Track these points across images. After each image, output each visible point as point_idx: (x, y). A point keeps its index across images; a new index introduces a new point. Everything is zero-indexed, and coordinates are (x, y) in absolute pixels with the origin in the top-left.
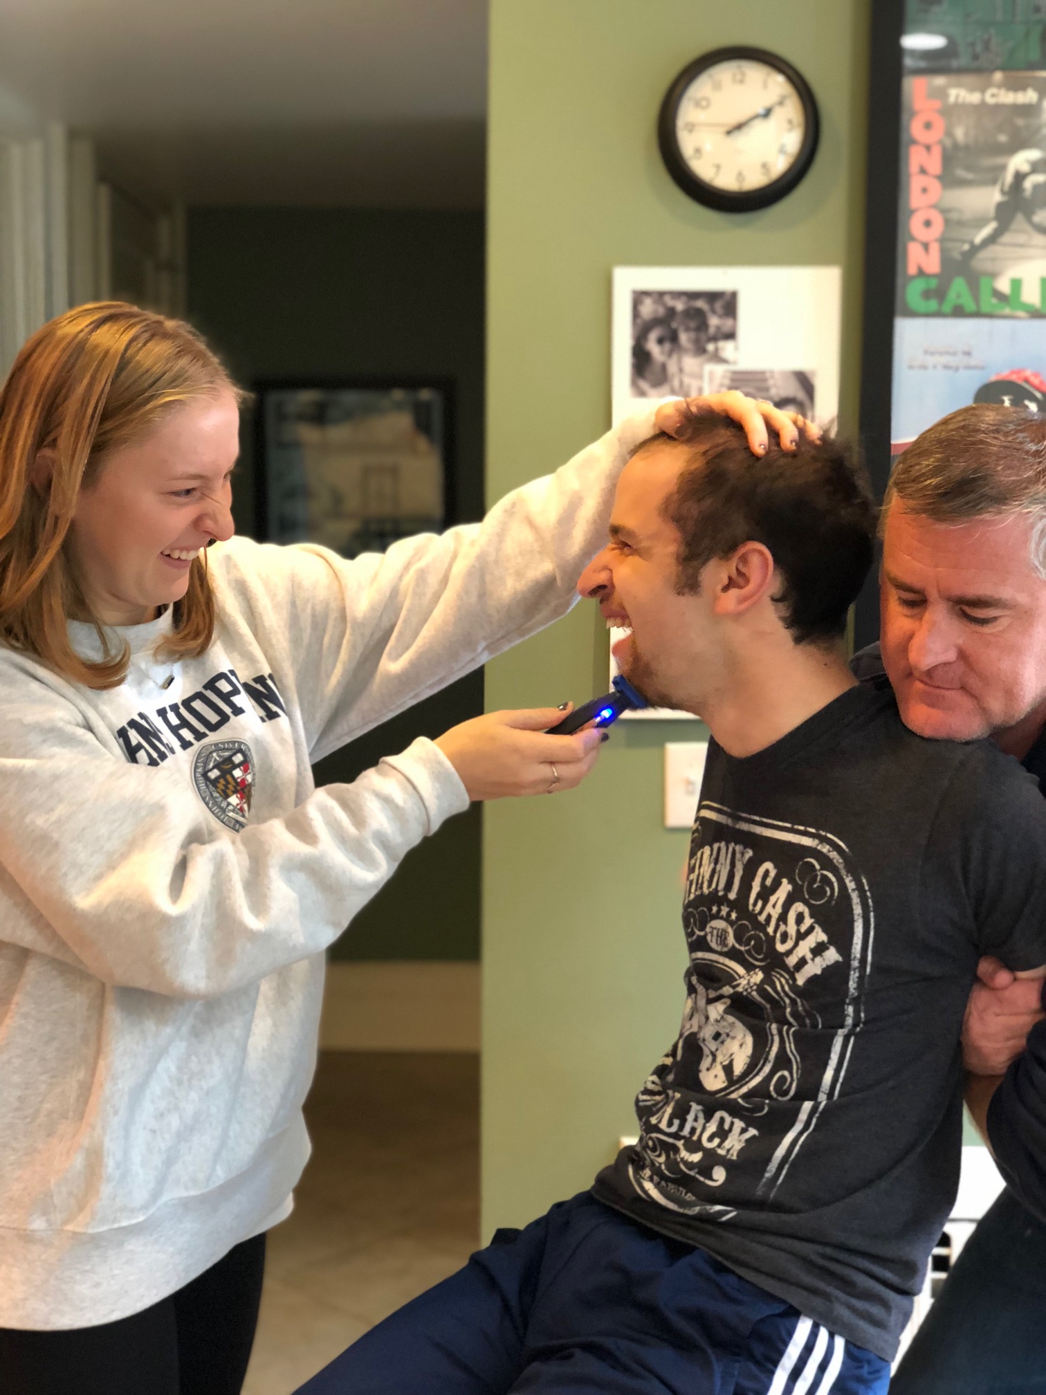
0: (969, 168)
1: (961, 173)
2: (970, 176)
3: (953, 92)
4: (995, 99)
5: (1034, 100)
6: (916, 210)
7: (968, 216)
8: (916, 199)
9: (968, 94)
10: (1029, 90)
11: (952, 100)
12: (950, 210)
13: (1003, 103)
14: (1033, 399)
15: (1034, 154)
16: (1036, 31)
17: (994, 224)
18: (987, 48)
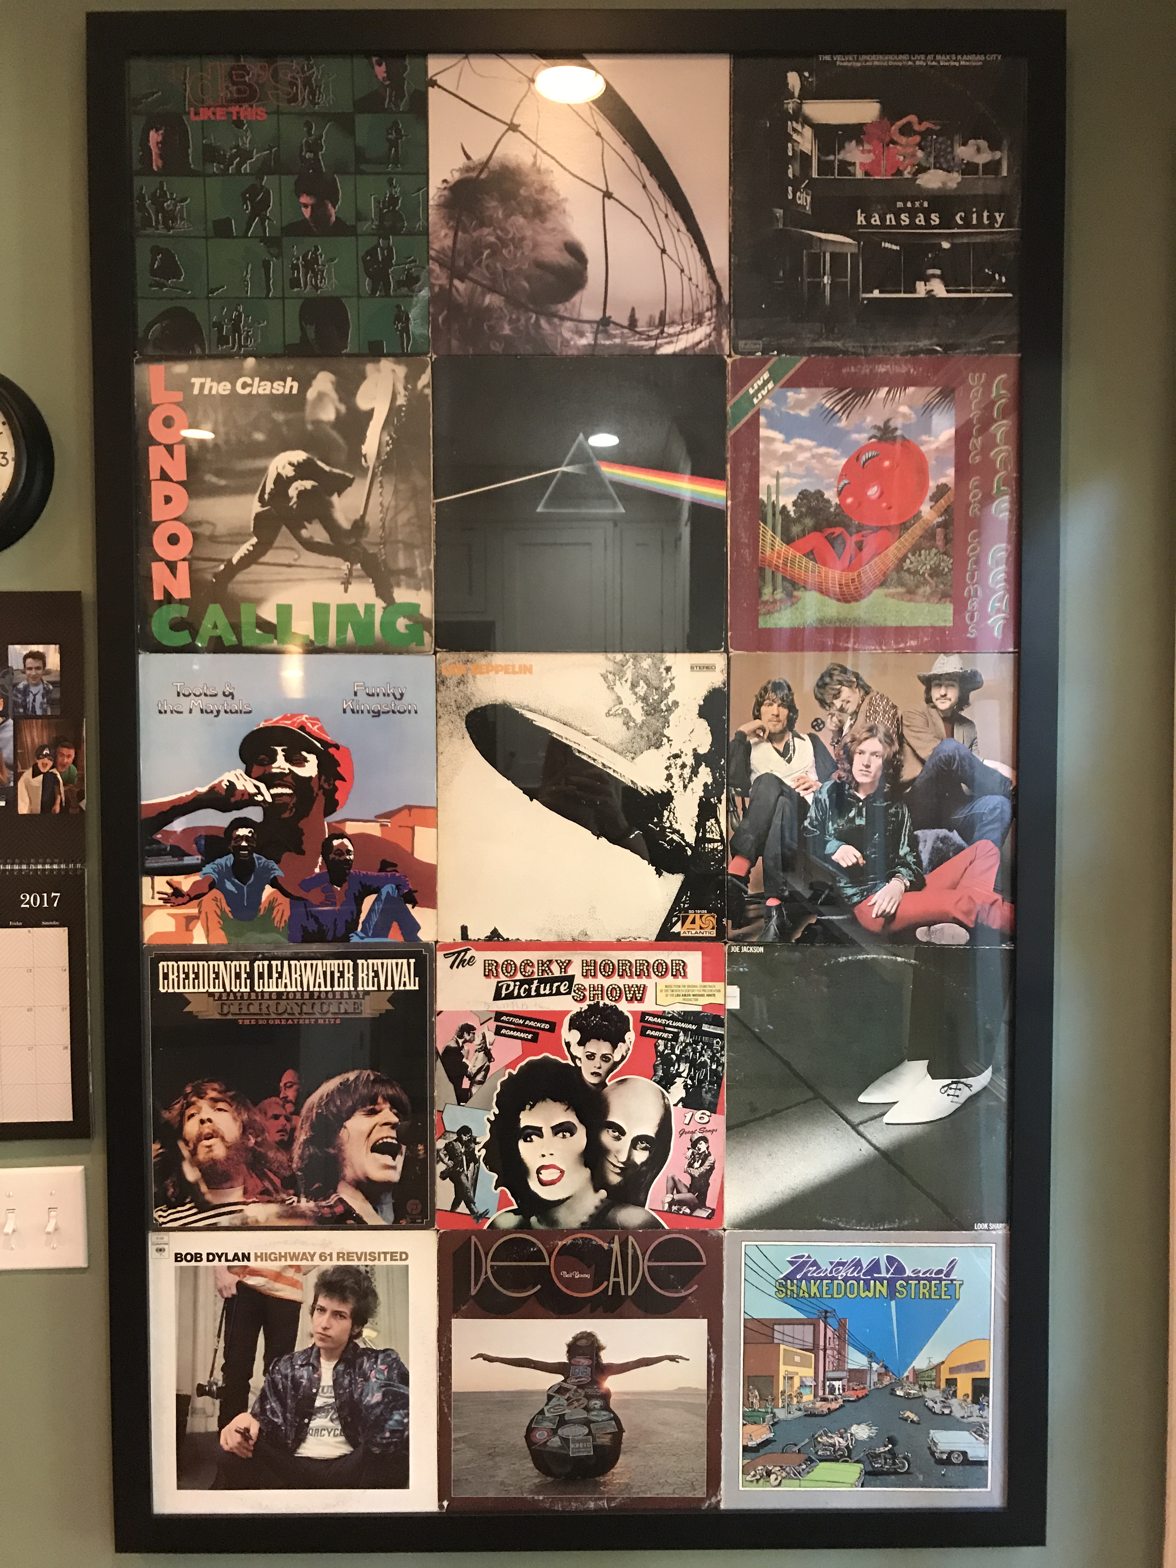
0: (219, 473)
1: (209, 477)
2: (223, 482)
3: (197, 381)
4: (247, 390)
5: (295, 391)
6: (158, 523)
7: (221, 529)
8: (158, 511)
9: (215, 384)
10: (289, 379)
11: (196, 391)
12: (200, 523)
13: (258, 395)
14: (312, 750)
15: (299, 456)
16: (293, 308)
17: (254, 540)
18: (236, 328)
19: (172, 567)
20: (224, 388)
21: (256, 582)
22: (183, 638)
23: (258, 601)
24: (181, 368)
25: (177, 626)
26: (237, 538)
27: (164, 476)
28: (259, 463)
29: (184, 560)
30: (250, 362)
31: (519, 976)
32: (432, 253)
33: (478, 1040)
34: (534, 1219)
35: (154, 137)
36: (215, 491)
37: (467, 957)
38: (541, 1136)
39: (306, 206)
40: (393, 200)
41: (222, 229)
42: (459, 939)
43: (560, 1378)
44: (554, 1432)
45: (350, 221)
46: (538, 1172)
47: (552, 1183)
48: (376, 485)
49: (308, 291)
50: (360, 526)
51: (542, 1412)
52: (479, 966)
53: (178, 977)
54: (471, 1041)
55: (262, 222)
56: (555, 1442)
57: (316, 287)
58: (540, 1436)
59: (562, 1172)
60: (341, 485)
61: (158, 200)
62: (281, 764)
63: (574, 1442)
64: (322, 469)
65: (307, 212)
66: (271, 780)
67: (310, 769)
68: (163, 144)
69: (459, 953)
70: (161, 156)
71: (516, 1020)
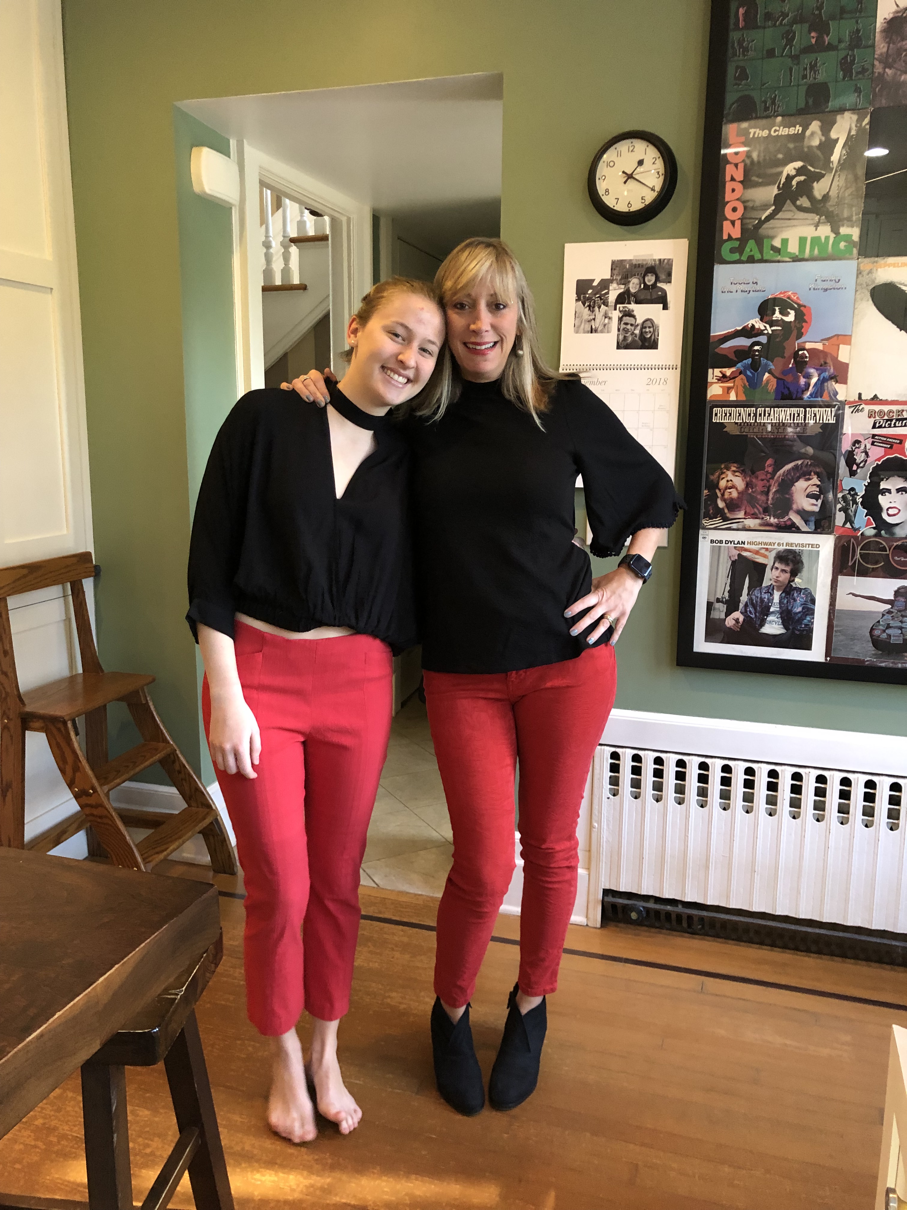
0: (760, 176)
1: (754, 178)
2: (760, 180)
3: (752, 131)
4: (777, 133)
5: (800, 132)
6: (728, 202)
7: (757, 204)
8: (728, 196)
9: (761, 131)
10: (798, 126)
11: (751, 136)
12: (748, 201)
13: (782, 135)
14: (792, 308)
15: (799, 164)
16: (803, 90)
17: (773, 208)
18: (773, 103)
19: (733, 223)
20: (765, 133)
21: (773, 228)
22: (736, 256)
23: (772, 238)
24: (745, 125)
25: (732, 251)
26: (765, 207)
27: (733, 179)
28: (779, 169)
29: (739, 219)
30: (779, 119)
31: (886, 417)
32: (876, 56)
33: (862, 447)
34: (883, 532)
35: (741, 11)
36: (756, 185)
37: (860, 408)
38: (890, 493)
39: (813, 37)
40: (858, 31)
41: (771, 53)
42: (857, 399)
43: (890, 606)
44: (884, 631)
45: (835, 43)
46: (887, 510)
47: (894, 515)
48: (837, 176)
49: (810, 80)
50: (826, 197)
51: (879, 622)
52: (866, 412)
53: (722, 415)
54: (859, 448)
55: (791, 48)
56: (884, 636)
57: (815, 78)
58: (877, 633)
59: (899, 510)
60: (818, 177)
61: (740, 43)
62: (777, 315)
63: (894, 636)
64: (810, 170)
65: (813, 41)
66: (772, 323)
67: (791, 317)
68: (746, 14)
69: (857, 406)
70: (744, 20)
71: (882, 439)
